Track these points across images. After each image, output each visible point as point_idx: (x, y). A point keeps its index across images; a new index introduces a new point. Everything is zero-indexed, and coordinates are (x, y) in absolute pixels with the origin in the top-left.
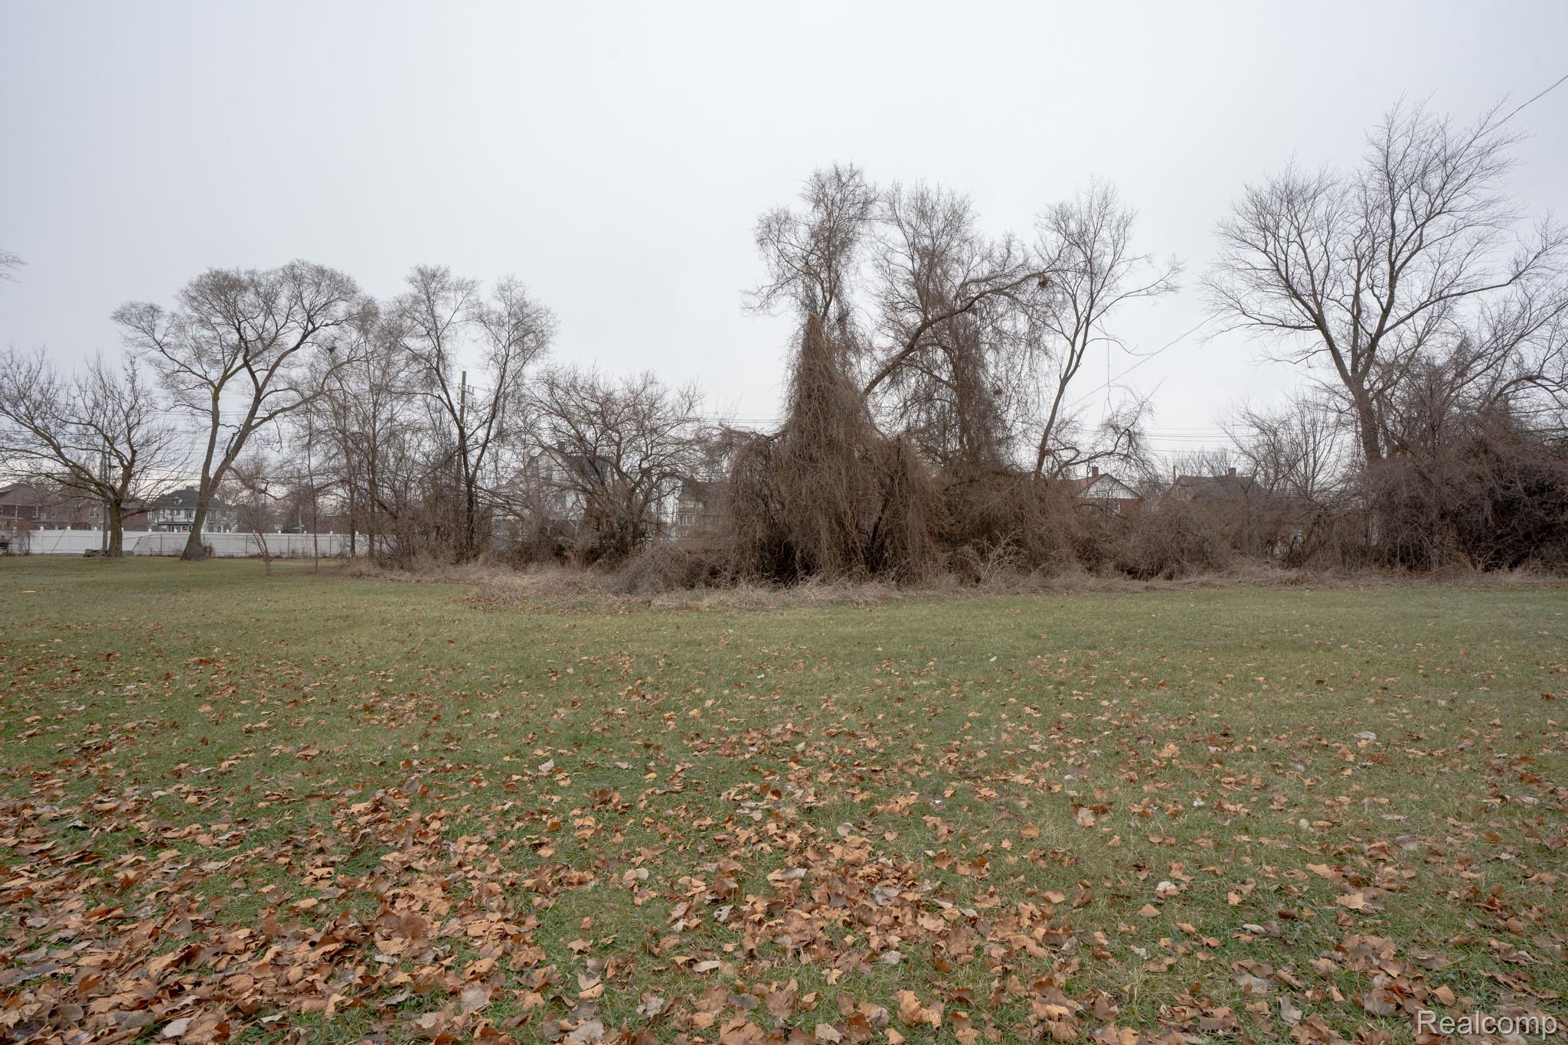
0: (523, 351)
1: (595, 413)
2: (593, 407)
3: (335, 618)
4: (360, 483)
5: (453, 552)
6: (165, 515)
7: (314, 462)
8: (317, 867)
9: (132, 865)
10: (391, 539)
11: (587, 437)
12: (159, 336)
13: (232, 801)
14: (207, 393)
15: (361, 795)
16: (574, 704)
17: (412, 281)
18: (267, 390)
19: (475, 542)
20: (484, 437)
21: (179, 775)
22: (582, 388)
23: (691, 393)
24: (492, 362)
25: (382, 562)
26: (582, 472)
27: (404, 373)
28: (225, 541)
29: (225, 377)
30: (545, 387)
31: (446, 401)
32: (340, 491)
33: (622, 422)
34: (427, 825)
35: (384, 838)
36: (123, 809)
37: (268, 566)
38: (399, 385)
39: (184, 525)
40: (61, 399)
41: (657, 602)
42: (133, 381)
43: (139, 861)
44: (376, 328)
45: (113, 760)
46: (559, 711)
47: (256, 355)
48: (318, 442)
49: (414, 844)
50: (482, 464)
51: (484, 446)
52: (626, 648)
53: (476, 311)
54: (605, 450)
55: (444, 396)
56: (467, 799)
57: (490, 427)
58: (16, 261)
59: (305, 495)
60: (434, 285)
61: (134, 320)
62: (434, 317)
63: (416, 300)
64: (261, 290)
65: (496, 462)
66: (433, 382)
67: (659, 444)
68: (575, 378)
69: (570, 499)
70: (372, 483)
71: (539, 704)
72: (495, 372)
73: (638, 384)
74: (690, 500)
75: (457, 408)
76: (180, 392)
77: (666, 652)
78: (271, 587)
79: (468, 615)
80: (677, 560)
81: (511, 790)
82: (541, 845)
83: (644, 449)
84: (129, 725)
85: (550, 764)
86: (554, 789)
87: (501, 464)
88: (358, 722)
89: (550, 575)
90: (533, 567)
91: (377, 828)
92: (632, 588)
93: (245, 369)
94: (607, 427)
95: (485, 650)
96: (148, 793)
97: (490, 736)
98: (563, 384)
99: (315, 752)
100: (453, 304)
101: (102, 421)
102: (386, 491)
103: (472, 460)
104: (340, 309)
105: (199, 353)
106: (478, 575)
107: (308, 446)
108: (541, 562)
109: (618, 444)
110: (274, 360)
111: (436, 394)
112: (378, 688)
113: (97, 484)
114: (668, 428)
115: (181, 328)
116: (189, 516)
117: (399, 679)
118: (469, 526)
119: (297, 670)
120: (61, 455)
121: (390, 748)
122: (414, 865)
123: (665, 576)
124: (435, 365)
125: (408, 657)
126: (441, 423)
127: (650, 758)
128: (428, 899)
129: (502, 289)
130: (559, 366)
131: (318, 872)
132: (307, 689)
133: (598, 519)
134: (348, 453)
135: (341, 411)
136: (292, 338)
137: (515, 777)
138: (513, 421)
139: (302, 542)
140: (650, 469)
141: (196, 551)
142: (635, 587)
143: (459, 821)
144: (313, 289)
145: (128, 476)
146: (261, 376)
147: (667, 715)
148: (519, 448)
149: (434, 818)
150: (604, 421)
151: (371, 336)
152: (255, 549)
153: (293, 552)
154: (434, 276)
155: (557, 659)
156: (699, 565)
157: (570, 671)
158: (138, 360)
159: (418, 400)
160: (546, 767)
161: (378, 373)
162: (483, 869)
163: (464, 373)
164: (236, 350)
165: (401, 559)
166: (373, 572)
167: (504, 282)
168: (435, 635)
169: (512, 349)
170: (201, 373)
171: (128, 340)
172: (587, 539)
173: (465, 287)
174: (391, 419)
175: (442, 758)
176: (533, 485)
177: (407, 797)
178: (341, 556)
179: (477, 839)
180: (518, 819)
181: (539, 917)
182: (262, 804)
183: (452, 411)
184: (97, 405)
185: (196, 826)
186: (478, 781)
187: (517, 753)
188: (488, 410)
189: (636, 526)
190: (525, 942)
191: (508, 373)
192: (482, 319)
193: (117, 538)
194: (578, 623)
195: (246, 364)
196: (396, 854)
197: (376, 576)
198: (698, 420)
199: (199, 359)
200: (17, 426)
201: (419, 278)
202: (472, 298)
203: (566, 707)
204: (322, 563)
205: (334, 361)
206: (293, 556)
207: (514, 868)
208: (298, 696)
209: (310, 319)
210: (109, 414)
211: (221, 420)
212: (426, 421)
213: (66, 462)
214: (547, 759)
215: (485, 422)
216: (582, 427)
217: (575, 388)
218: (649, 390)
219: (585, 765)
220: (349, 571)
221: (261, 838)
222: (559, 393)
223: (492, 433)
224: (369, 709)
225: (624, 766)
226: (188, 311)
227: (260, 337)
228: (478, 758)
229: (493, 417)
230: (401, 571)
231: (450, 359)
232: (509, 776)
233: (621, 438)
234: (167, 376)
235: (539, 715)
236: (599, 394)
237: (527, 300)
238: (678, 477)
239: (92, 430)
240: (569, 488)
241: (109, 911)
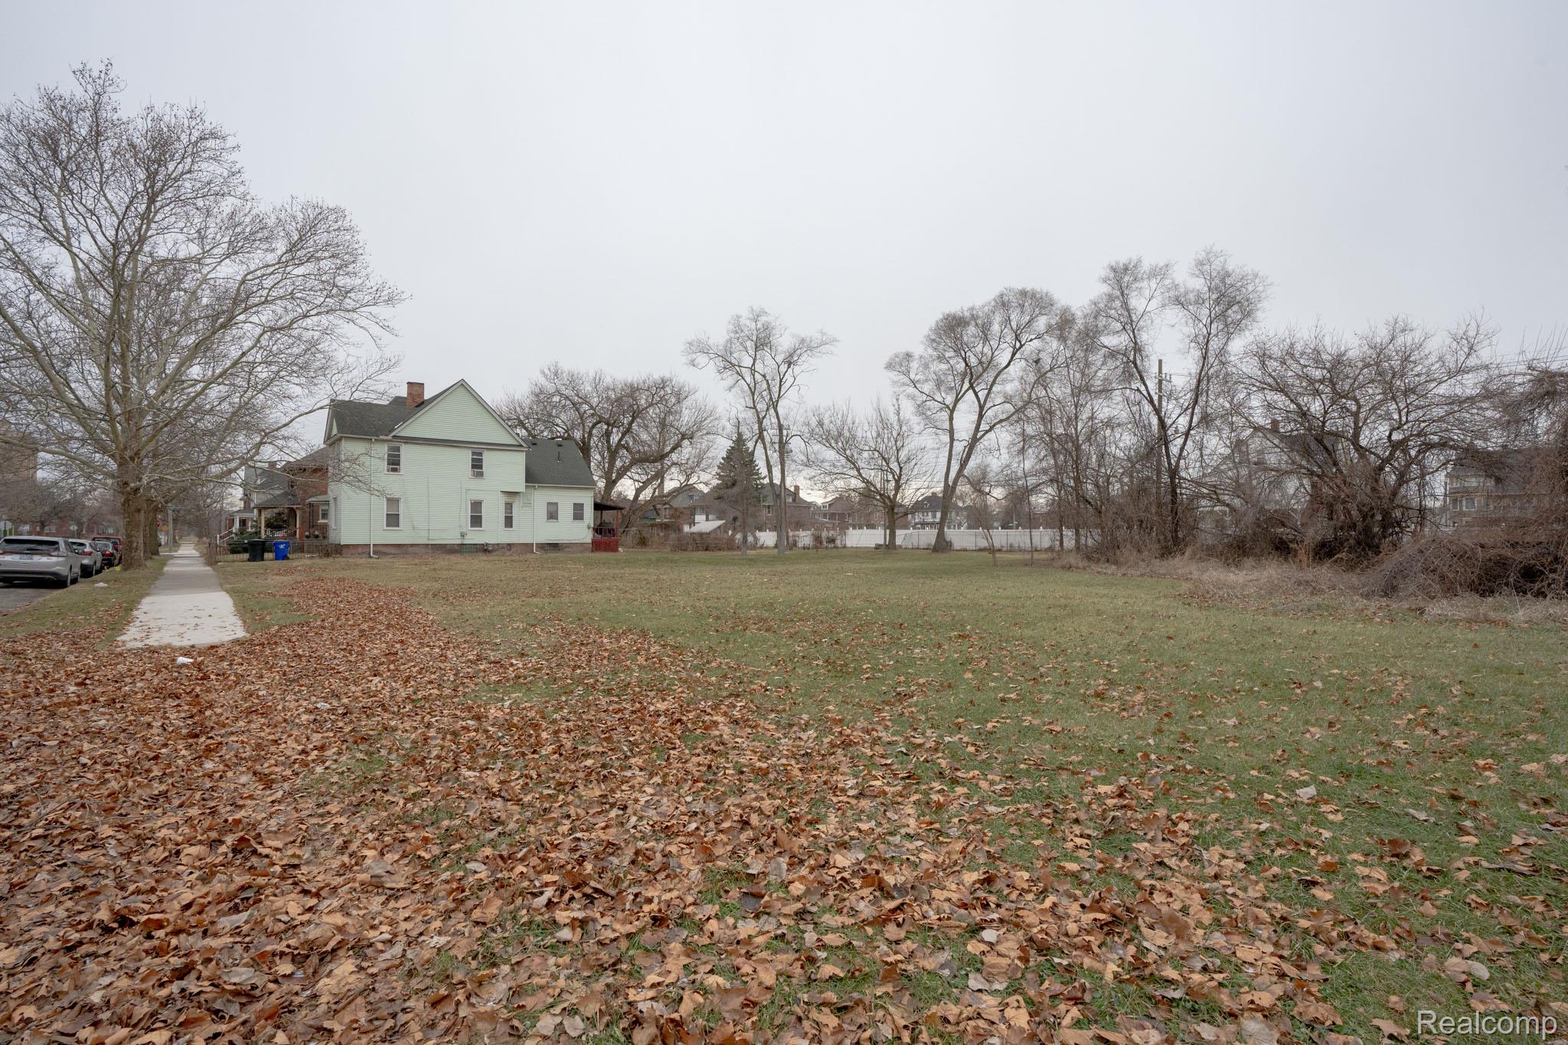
0: (1227, 326)
1: (1322, 382)
2: (1317, 374)
3: (1055, 606)
4: (1066, 481)
5: (1158, 546)
6: (919, 518)
7: (1028, 465)
8: (1076, 836)
9: (939, 792)
10: (1096, 533)
11: (1312, 410)
12: (912, 376)
13: (1000, 757)
14: (945, 415)
15: (1105, 777)
16: (1331, 725)
17: (1105, 280)
18: (988, 405)
19: (1180, 535)
20: (1187, 425)
21: (959, 727)
22: (1303, 353)
23: (1471, 333)
24: (1193, 344)
25: (1091, 556)
26: (1307, 453)
27: (1103, 371)
28: (962, 537)
29: (957, 401)
30: (1255, 361)
31: (1145, 393)
32: (1049, 490)
33: (1362, 386)
34: (1175, 824)
35: (1133, 825)
36: (928, 746)
37: (994, 557)
38: (1098, 383)
39: (932, 525)
40: (859, 434)
41: (1434, 609)
42: (898, 414)
43: (944, 790)
44: (1074, 333)
45: (916, 706)
46: (1312, 730)
47: (978, 378)
48: (1030, 447)
49: (1164, 839)
50: (1185, 453)
51: (1187, 434)
52: (1393, 665)
53: (1172, 293)
54: (1336, 422)
55: (1143, 388)
56: (1213, 807)
57: (1192, 414)
58: (835, 340)
59: (1019, 496)
60: (1126, 278)
61: (897, 367)
62: (1128, 310)
63: (1111, 298)
64: (979, 322)
65: (1201, 450)
66: (1131, 375)
67: (1418, 408)
68: (1292, 345)
69: (1291, 485)
70: (1077, 479)
71: (1285, 719)
72: (1197, 354)
73: (1382, 335)
74: (1475, 476)
75: (1155, 398)
76: (927, 418)
77: (1460, 677)
78: (999, 576)
79: (1182, 611)
80: (1463, 556)
81: (1266, 810)
82: (1314, 883)
83: (1396, 416)
84: (921, 681)
85: (1311, 791)
86: (1320, 821)
87: (1207, 452)
88: (1092, 707)
89: (1272, 571)
90: (1249, 562)
91: (1125, 814)
92: (1390, 590)
93: (971, 391)
94: (1338, 396)
95: (1208, 650)
96: (941, 737)
97: (1231, 744)
98: (1276, 351)
99: (1059, 729)
100: (1147, 293)
101: (882, 447)
102: (1089, 487)
103: (1174, 450)
104: (1041, 323)
105: (939, 384)
106: (1186, 570)
107: (1022, 451)
108: (1258, 557)
109: (1356, 415)
110: (991, 380)
111: (1134, 386)
112: (1105, 677)
113: (881, 495)
114: (1433, 385)
115: (926, 366)
116: (934, 516)
117: (1123, 670)
118: (1173, 519)
119: (1032, 652)
120: (860, 475)
121: (1125, 737)
122: (1166, 860)
123: (1443, 577)
124: (1132, 358)
125: (1129, 649)
126: (1141, 415)
127: (1463, 814)
128: (1188, 902)
129: (1201, 263)
130: (1271, 334)
131: (1079, 841)
132: (1042, 670)
133: (1330, 506)
134: (1054, 454)
135: (1047, 416)
136: (1003, 358)
137: (1267, 796)
138: (1218, 403)
139: (1018, 537)
140: (1406, 440)
141: (942, 545)
142: (1394, 588)
143: (1208, 828)
144: (1018, 310)
145: (898, 487)
146: (982, 395)
147: (1481, 762)
148: (1226, 433)
149: (1181, 818)
150: (1334, 389)
151: (1069, 342)
152: (983, 543)
153: (1011, 546)
154: (1126, 269)
155: (1296, 667)
156: (1502, 563)
157: (1318, 684)
158: (901, 397)
159: (1117, 396)
160: (1307, 793)
161: (1078, 375)
162: (1245, 889)
163: (1160, 362)
164: (964, 375)
165: (1106, 552)
166: (1081, 565)
167: (1202, 256)
168: (1151, 630)
169: (1214, 326)
170: (940, 400)
171: (894, 383)
172: (1318, 530)
173: (1159, 273)
174: (1092, 418)
175: (1180, 758)
176: (1244, 472)
177: (1150, 790)
178: (1051, 549)
179: (1231, 853)
180: (1278, 845)
181: (1324, 969)
182: (1022, 766)
183: (1151, 401)
184: (878, 435)
185: (977, 772)
186: (1224, 790)
187: (1264, 768)
188: (1189, 395)
189: (1386, 514)
190: (1309, 992)
191: (1211, 353)
192: (1179, 302)
193: (893, 535)
194: (1318, 628)
195: (972, 387)
196: (1146, 844)
197: (1084, 568)
198: (1487, 367)
199: (939, 389)
200: (837, 456)
201: (1112, 275)
202: (1167, 282)
203: (1320, 726)
204: (1036, 556)
205: (1039, 371)
206: (1011, 550)
207: (1281, 900)
208: (1037, 675)
209: (1017, 338)
210: (886, 440)
211: (956, 436)
212: (1124, 416)
213: (864, 480)
214: (1306, 784)
215: (1187, 408)
216: (1303, 400)
217: (1292, 356)
218: (1400, 341)
219: (1360, 802)
220: (1059, 563)
221: (1027, 795)
222: (1273, 364)
223: (1195, 419)
224: (1099, 695)
225: (1422, 816)
226: (930, 351)
227: (981, 362)
228: (1220, 765)
229: (1196, 402)
230: (1107, 565)
231: (1148, 350)
232: (1260, 793)
233: (1359, 407)
234: (919, 406)
235: (1286, 730)
236: (1324, 357)
237: (1230, 268)
238: (1451, 447)
239: (876, 454)
240: (1291, 472)
241: (931, 823)
